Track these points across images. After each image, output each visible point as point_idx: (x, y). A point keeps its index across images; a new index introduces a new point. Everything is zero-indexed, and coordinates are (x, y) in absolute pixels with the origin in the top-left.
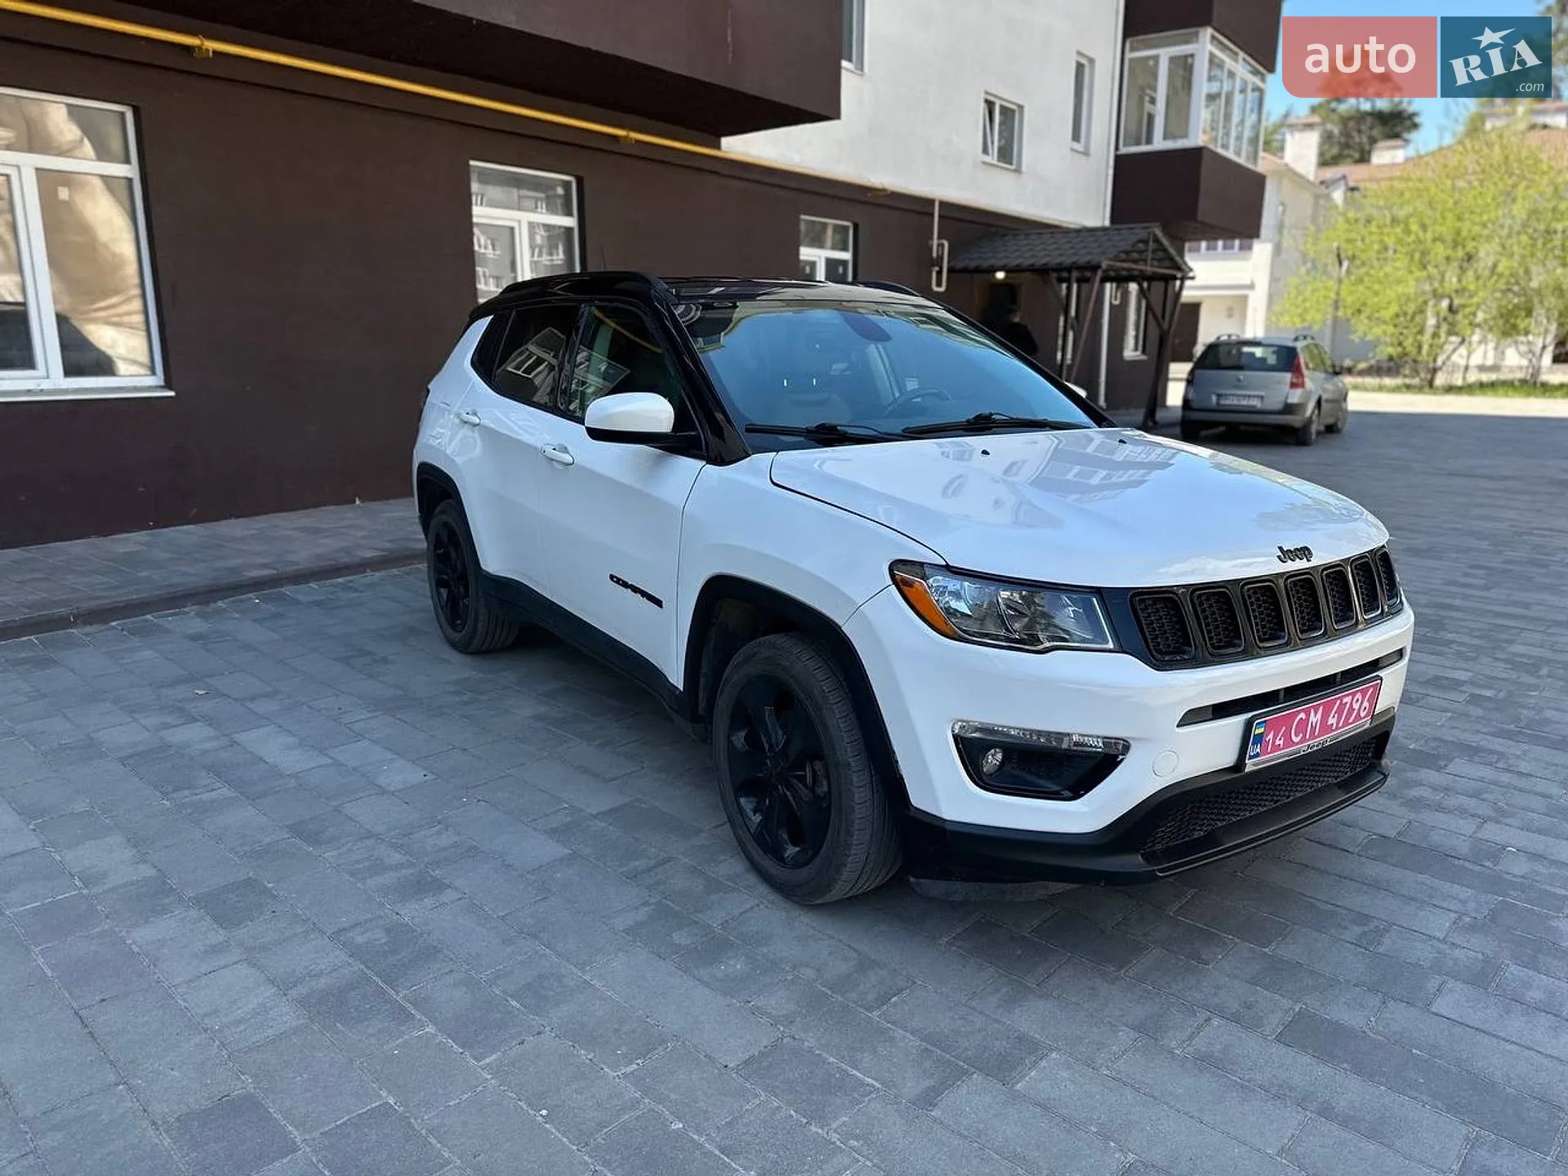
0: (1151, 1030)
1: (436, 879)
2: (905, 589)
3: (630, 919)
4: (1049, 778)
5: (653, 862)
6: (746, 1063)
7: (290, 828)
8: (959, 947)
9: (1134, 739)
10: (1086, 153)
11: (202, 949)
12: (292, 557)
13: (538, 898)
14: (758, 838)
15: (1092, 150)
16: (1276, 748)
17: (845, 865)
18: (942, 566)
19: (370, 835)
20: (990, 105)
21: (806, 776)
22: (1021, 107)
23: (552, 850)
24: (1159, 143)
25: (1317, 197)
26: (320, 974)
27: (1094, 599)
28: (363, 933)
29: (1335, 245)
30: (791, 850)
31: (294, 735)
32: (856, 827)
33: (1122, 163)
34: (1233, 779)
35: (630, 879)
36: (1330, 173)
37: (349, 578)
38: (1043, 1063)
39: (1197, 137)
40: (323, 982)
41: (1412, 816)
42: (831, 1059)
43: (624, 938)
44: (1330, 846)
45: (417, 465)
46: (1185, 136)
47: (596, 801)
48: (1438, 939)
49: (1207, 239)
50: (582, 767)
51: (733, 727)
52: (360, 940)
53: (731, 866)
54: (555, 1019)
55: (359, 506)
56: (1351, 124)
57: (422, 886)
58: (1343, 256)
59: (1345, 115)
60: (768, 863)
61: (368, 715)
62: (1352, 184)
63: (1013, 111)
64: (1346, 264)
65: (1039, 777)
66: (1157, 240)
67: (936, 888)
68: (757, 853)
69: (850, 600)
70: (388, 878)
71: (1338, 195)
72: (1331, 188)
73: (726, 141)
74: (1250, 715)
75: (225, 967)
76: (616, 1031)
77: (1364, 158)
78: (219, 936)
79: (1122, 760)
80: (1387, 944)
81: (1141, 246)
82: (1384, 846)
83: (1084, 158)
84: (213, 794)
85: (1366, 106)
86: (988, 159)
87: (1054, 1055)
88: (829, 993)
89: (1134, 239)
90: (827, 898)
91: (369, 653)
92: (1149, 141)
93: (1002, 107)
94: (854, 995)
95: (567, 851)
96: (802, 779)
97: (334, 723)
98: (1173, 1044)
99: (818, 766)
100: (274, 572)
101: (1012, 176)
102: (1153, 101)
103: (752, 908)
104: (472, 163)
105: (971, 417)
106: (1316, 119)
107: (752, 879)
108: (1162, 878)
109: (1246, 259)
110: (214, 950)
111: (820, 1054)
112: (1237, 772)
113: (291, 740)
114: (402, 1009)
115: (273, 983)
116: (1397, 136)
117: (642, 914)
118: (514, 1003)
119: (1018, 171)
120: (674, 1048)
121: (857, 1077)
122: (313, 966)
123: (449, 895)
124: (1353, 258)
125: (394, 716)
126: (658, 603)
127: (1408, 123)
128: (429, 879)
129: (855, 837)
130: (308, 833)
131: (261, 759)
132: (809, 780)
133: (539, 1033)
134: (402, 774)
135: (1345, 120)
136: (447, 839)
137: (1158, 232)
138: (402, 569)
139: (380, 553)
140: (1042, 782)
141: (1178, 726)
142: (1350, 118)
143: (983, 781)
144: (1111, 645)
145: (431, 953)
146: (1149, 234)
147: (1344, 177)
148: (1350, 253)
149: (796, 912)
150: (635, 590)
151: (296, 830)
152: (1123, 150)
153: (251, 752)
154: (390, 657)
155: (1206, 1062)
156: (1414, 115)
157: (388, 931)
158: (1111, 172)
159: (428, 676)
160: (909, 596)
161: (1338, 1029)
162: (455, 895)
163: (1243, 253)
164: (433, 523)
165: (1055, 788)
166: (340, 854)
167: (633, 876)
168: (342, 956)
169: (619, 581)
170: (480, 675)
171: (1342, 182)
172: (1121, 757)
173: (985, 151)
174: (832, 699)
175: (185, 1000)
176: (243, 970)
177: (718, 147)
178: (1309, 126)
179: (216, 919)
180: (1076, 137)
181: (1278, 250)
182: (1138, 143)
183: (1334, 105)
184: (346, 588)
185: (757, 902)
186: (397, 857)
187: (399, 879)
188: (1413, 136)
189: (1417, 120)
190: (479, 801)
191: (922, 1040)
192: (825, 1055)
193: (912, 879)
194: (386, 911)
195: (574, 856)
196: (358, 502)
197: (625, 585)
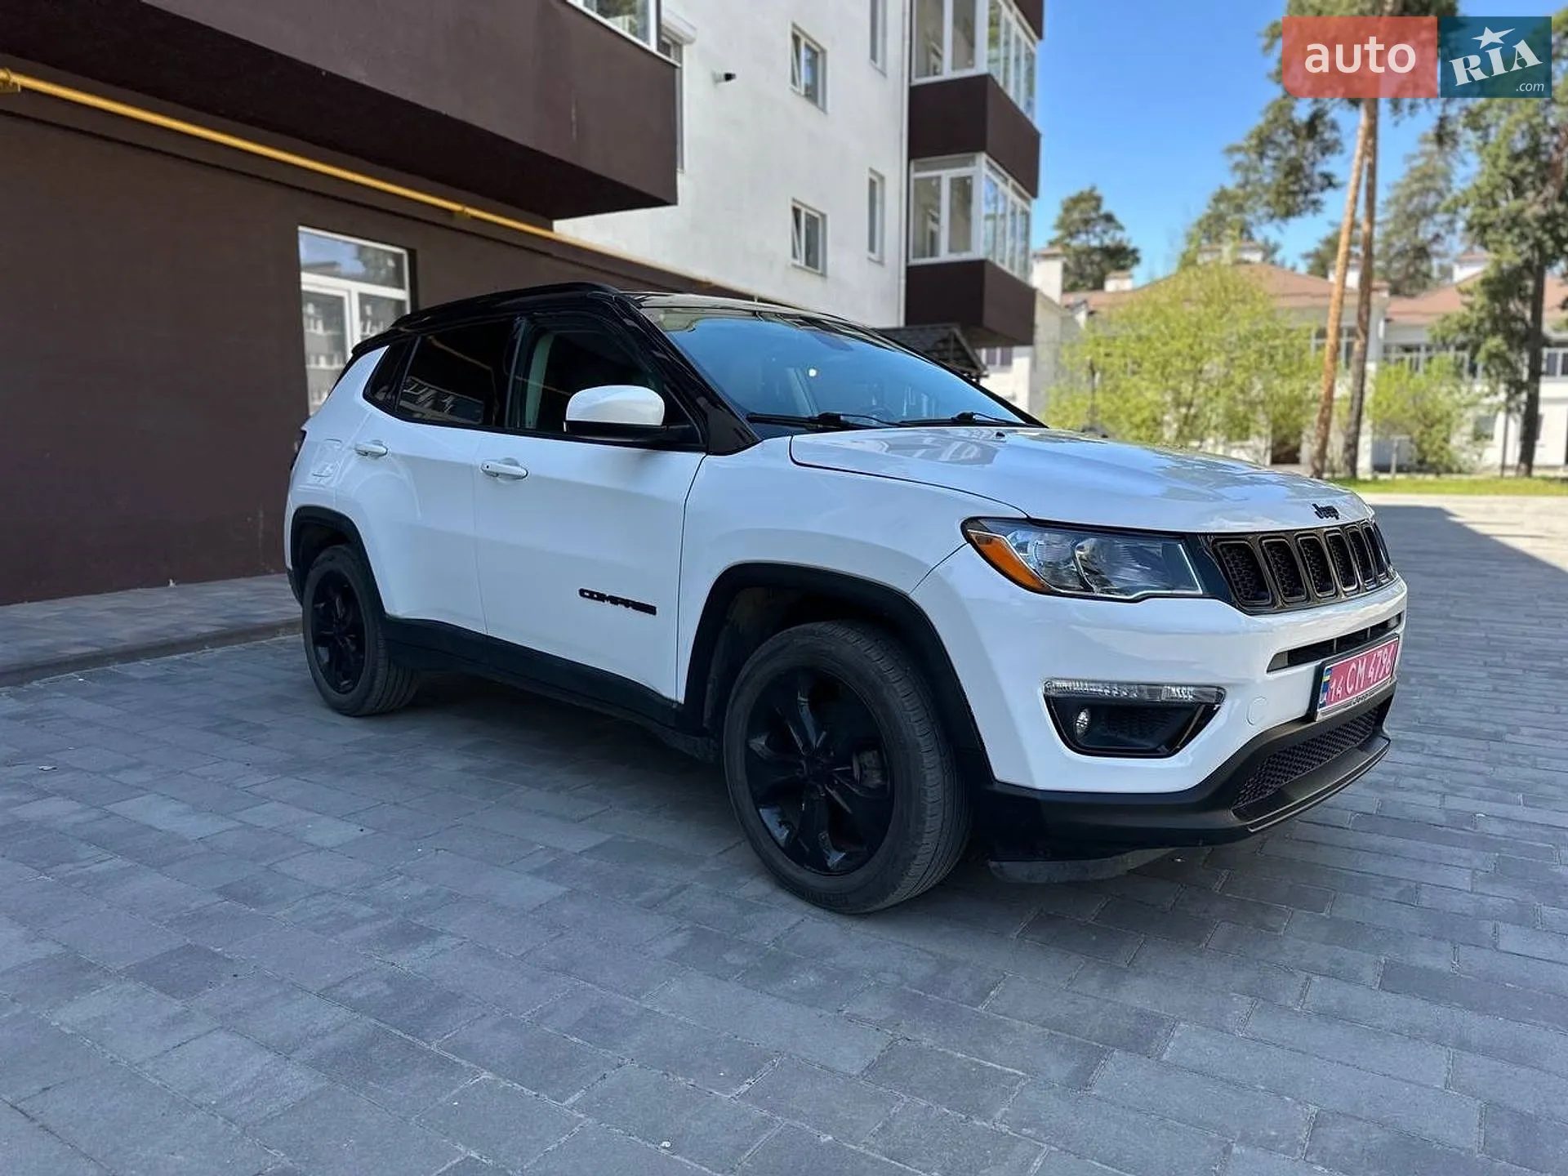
0: (1262, 996)
1: (422, 928)
2: (982, 546)
3: (671, 944)
4: (1143, 736)
5: (667, 890)
6: (870, 1068)
7: (219, 891)
8: (1032, 940)
9: (1229, 685)
10: (881, 263)
11: (160, 1023)
12: (116, 635)
13: (553, 936)
14: (792, 850)
15: (886, 261)
16: (1337, 698)
17: (915, 857)
18: (1023, 519)
19: (321, 891)
20: (796, 212)
21: (852, 770)
22: (824, 216)
23: (545, 890)
24: (945, 255)
25: (1064, 320)
26: (324, 1034)
27: (1180, 545)
28: (359, 986)
29: (1088, 358)
30: (835, 858)
31: (184, 802)
32: (929, 812)
33: (913, 273)
34: (1302, 730)
35: (650, 908)
36: (1072, 299)
37: (187, 655)
38: (1177, 1034)
39: (977, 252)
40: (331, 1041)
41: (1381, 796)
42: (959, 1055)
43: (670, 964)
44: (1325, 825)
45: (293, 512)
46: (967, 248)
47: (577, 841)
48: (1467, 892)
49: (987, 347)
50: (540, 811)
51: (752, 732)
52: (356, 995)
53: (757, 888)
54: (631, 1051)
55: (172, 589)
56: (1084, 258)
57: (409, 935)
58: (1095, 368)
59: (1080, 249)
60: (806, 876)
61: (266, 779)
62: (1092, 308)
63: (816, 219)
64: (1098, 375)
65: (1132, 736)
66: (956, 340)
67: (1018, 871)
68: (790, 868)
69: (919, 564)
70: (365, 930)
71: (1081, 317)
72: (1076, 311)
73: (558, 225)
74: (1319, 663)
75: (197, 1037)
76: (706, 1054)
77: (1099, 285)
78: (176, 1006)
79: (1219, 708)
80: (1426, 899)
81: (941, 346)
82: (1372, 821)
83: (877, 267)
84: (104, 866)
85: (1095, 243)
86: (797, 262)
87: (1182, 1025)
88: (923, 994)
89: (937, 337)
90: (893, 899)
91: (241, 722)
92: (933, 253)
93: (807, 215)
94: (949, 993)
95: (565, 889)
96: (848, 775)
97: (226, 789)
98: (1290, 1003)
99: (869, 757)
100: (99, 649)
101: (818, 279)
102: (936, 220)
103: (798, 924)
104: (301, 228)
105: (955, 416)
106: (1057, 250)
107: (784, 897)
108: (1255, 833)
109: (1006, 372)
110: (177, 1021)
111: (943, 1052)
112: (1310, 722)
113: (181, 807)
114: (443, 1061)
115: (267, 1048)
116: (1123, 268)
117: (679, 940)
118: (575, 1039)
119: (823, 275)
120: (782, 1064)
121: (996, 1069)
122: (311, 1027)
123: (445, 942)
124: (1103, 371)
125: (297, 778)
126: (651, 610)
127: (1131, 257)
128: (414, 928)
129: (928, 824)
130: (244, 895)
131: (151, 827)
132: (856, 774)
133: (620, 1066)
134: (331, 832)
135: (1078, 254)
136: (418, 888)
137: (957, 332)
138: (243, 645)
139: (217, 629)
140: (1135, 741)
141: (1268, 671)
142: (1083, 252)
143: (1078, 745)
144: (1200, 592)
145: (449, 1000)
146: (950, 334)
147: (1085, 302)
148: (1101, 366)
149: (847, 923)
150: (614, 600)
151: (226, 892)
152: (914, 262)
153: (135, 821)
154: (267, 725)
155: (1329, 1016)
156: (1134, 251)
157: (388, 982)
158: (903, 282)
159: (320, 739)
160: (987, 553)
161: (1428, 972)
162: (454, 941)
163: (1005, 368)
164: (314, 575)
165: (1151, 745)
166: (294, 912)
167: (653, 905)
168: (343, 1013)
169: (592, 595)
170: (382, 736)
171: (1083, 307)
172: (1217, 706)
173: (794, 256)
174: (892, 676)
175: (156, 1077)
176: (222, 1038)
177: (551, 229)
178: (1054, 256)
179: (162, 990)
180: (872, 248)
181: (1034, 365)
182: (924, 256)
183: (1067, 240)
184: (183, 663)
185: (802, 918)
186: (365, 910)
187: (378, 930)
188: (1136, 270)
189: (1138, 255)
190: (437, 850)
191: (1044, 1027)
192: (949, 1052)
193: (993, 864)
194: (376, 962)
195: (573, 894)
196: (172, 584)
197: (601, 597)
